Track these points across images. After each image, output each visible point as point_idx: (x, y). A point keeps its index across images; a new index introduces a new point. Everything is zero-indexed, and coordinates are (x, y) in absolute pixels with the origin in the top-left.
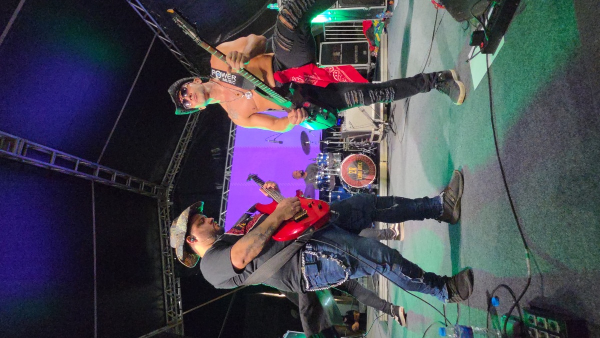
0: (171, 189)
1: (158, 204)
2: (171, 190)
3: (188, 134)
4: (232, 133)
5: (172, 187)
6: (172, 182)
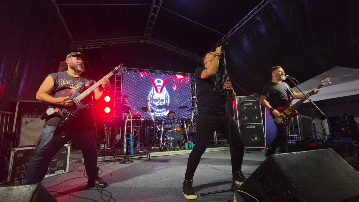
1: (140, 36)
2: (148, 43)
6: (152, 43)
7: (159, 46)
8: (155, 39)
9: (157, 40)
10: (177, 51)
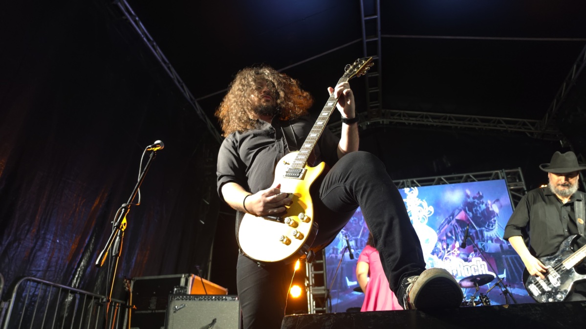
8: (397, 111)
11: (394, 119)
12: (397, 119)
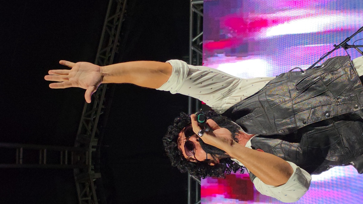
0: (93, 147)
1: (76, 178)
2: (95, 150)
3: (111, 39)
4: (195, 43)
5: (95, 144)
6: (94, 134)
7: (102, 109)
8: (81, 125)
9: (83, 118)
10: (113, 42)
11: (92, 130)
12: (92, 127)
